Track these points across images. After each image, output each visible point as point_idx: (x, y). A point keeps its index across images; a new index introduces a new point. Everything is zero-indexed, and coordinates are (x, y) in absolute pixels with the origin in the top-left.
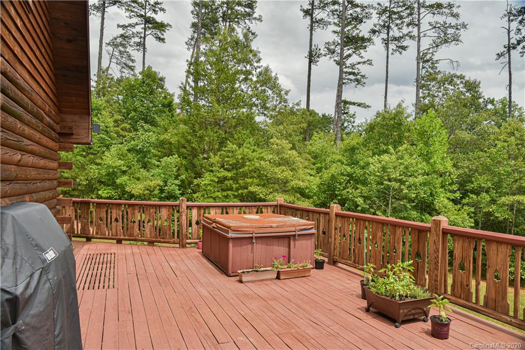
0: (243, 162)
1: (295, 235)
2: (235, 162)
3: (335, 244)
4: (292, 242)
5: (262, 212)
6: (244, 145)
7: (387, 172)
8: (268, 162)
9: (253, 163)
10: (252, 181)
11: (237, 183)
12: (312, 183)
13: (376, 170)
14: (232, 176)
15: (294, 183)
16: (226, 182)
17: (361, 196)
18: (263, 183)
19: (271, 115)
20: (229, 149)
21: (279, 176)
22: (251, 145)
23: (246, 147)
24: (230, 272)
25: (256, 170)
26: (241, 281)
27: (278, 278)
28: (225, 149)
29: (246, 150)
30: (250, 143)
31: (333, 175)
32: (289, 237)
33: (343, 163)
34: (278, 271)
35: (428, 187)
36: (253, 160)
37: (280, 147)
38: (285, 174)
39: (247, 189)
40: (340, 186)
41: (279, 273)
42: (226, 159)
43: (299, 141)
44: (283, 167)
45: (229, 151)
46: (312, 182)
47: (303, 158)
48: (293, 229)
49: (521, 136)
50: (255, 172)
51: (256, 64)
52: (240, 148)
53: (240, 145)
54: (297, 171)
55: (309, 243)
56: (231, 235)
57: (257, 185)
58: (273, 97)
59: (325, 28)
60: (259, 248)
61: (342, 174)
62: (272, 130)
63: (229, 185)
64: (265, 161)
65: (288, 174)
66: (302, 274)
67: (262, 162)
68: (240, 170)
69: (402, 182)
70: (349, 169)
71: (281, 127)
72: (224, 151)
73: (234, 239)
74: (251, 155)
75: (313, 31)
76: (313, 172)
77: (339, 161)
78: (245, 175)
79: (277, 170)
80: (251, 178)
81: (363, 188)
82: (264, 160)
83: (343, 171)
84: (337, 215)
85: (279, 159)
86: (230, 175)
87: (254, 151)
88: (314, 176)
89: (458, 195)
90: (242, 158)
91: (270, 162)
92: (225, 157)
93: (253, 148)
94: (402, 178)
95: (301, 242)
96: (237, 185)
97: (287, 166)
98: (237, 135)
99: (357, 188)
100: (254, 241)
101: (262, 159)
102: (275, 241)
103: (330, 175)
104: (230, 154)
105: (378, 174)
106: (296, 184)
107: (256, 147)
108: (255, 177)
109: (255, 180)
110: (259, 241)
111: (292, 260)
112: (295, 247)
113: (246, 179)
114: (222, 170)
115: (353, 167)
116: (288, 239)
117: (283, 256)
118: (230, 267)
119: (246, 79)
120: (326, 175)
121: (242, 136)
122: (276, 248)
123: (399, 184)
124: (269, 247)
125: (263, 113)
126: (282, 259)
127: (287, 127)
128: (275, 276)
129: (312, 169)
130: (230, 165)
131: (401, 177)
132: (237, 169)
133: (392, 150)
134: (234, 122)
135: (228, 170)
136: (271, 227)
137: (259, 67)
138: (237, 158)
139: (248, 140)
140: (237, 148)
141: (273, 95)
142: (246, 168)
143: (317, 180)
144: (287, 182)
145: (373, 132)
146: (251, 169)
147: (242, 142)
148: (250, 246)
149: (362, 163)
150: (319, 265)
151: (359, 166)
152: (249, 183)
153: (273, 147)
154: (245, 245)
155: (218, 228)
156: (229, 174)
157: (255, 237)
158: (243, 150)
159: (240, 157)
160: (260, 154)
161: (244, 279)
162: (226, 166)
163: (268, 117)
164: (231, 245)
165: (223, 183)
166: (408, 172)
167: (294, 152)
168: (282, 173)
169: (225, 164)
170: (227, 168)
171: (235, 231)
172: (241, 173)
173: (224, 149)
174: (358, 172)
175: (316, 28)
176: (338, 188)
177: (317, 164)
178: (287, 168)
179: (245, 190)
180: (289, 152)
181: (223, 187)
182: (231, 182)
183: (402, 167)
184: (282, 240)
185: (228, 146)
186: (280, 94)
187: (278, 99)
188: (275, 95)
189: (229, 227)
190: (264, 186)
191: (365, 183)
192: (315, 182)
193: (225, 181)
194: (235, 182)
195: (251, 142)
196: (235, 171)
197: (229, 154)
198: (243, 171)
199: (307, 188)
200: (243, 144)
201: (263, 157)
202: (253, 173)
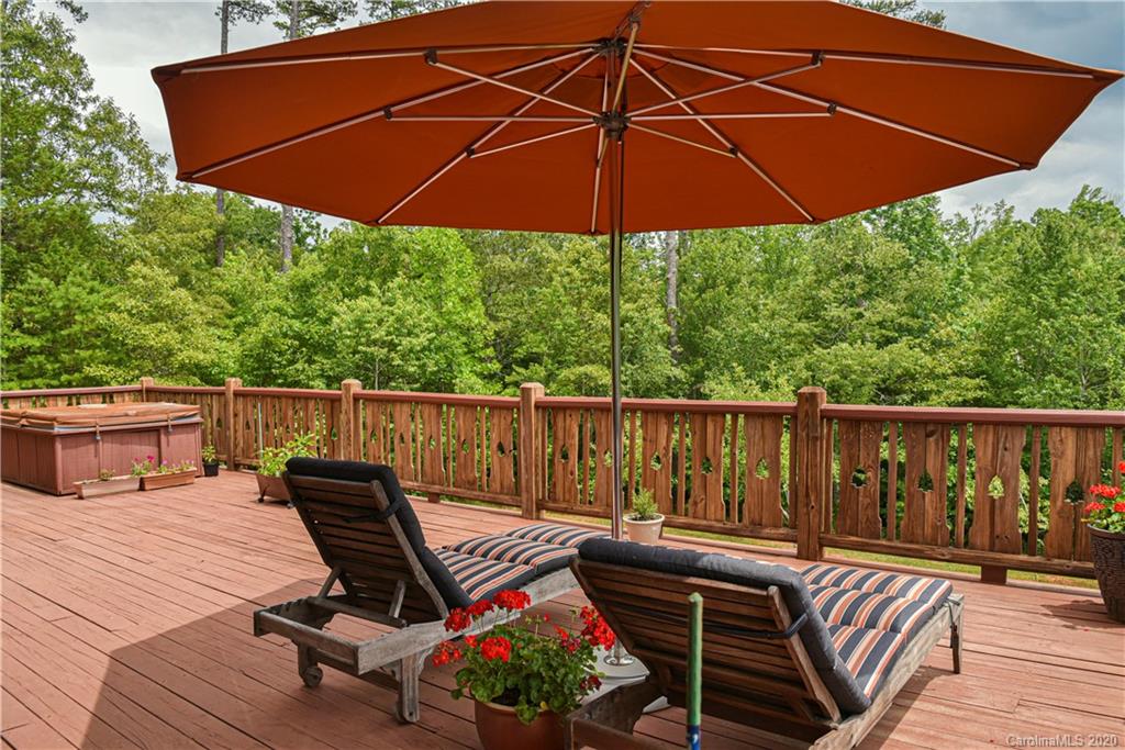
0: (69, 315)
1: (167, 426)
2: (48, 315)
3: (236, 439)
4: (163, 438)
5: (112, 402)
6: (69, 279)
7: (365, 329)
8: (125, 315)
9: (91, 315)
10: (91, 356)
11: (57, 361)
12: (226, 355)
13: (343, 325)
14: (42, 346)
15: (184, 356)
16: (30, 359)
17: (322, 376)
18: (116, 358)
19: (129, 211)
20: (32, 287)
21: (152, 343)
22: (86, 279)
23: (73, 283)
24: (60, 488)
25: (100, 331)
26: (81, 498)
27: (142, 488)
28: (22, 288)
29: (72, 290)
30: (81, 274)
31: (265, 338)
32: (157, 430)
33: (285, 314)
34: (142, 479)
35: (442, 354)
36: (91, 310)
37: (151, 284)
38: (164, 338)
39: (81, 372)
40: (280, 359)
41: (142, 482)
42: (27, 309)
43: (197, 266)
44: (159, 325)
45: (32, 292)
46: (224, 352)
47: (208, 305)
48: (164, 417)
49: (590, 266)
50: (99, 336)
51: (82, 94)
52: (57, 284)
53: (58, 280)
54: (191, 332)
55: (193, 438)
56: (58, 430)
57: (103, 363)
58: (130, 171)
59: (257, 19)
60: (107, 449)
61: (285, 335)
62: (132, 244)
63: (36, 366)
64: (120, 313)
65: (172, 337)
66: (180, 480)
67: (113, 316)
68: (63, 332)
69: (392, 346)
70: (297, 325)
71: (154, 238)
72: (20, 291)
73: (63, 436)
74: (86, 299)
75: (230, 24)
76: (228, 334)
77: (278, 310)
78: (72, 343)
79: (145, 330)
80: (88, 348)
81: (325, 361)
82: (118, 310)
83: (284, 330)
84: (237, 394)
85: (150, 307)
86: (38, 344)
87: (92, 291)
88: (229, 340)
89: (496, 366)
90: (65, 307)
91: (132, 315)
92: (22, 304)
93: (90, 284)
94: (392, 340)
95: (178, 437)
96: (57, 366)
97: (170, 322)
98: (50, 255)
99: (314, 362)
100: (99, 438)
101: (113, 307)
102: (136, 437)
103: (261, 336)
104: (35, 299)
105: (349, 333)
106: (190, 358)
107: (96, 283)
108: (98, 347)
109: (98, 353)
110: (108, 438)
111: (165, 462)
112: (168, 445)
113: (76, 351)
114: (17, 332)
115: (307, 322)
116: (155, 433)
117: (149, 457)
118: (60, 481)
119: (63, 126)
120: (253, 338)
121: (61, 259)
122: (137, 447)
123: (386, 350)
124: (124, 447)
125: (110, 205)
126: (147, 462)
127: (169, 237)
128: (137, 486)
129: (226, 327)
130: (37, 322)
131: (390, 338)
132: (53, 332)
133: (376, 290)
134: (39, 227)
135: (32, 333)
136: (127, 415)
137: (94, 100)
138: (54, 307)
139: (76, 269)
140: (52, 285)
141: (130, 166)
142: (76, 328)
143: (235, 349)
144: (170, 353)
145: (343, 255)
146: (86, 330)
147: (62, 272)
148: (92, 447)
149: (322, 314)
150: (211, 470)
151: (319, 319)
152: (85, 359)
153: (135, 282)
154: (84, 445)
155: (32, 425)
156: (36, 343)
157: (100, 432)
158: (67, 290)
159: (59, 304)
160: (108, 296)
161: (85, 492)
162: (26, 325)
163: (120, 213)
164: (59, 446)
165: (23, 362)
166: (403, 328)
167: (183, 292)
168: (157, 336)
169: (25, 319)
170: (28, 328)
171: (64, 423)
172: (64, 340)
173: (19, 286)
174: (314, 329)
175: (236, 16)
176: (278, 363)
177: (237, 315)
178: (170, 326)
179: (77, 375)
180: (172, 293)
181: (22, 371)
182: (41, 358)
183: (392, 318)
184: (145, 435)
185: (29, 280)
186: (147, 164)
187: (143, 174)
188: (137, 166)
189: (54, 419)
190: (119, 363)
191: (329, 351)
192: (231, 352)
193: (25, 357)
194: (52, 359)
195: (85, 272)
196: (50, 336)
197: (32, 298)
198: (69, 335)
199: (214, 364)
200: (65, 277)
201: (114, 304)
202: (93, 339)
